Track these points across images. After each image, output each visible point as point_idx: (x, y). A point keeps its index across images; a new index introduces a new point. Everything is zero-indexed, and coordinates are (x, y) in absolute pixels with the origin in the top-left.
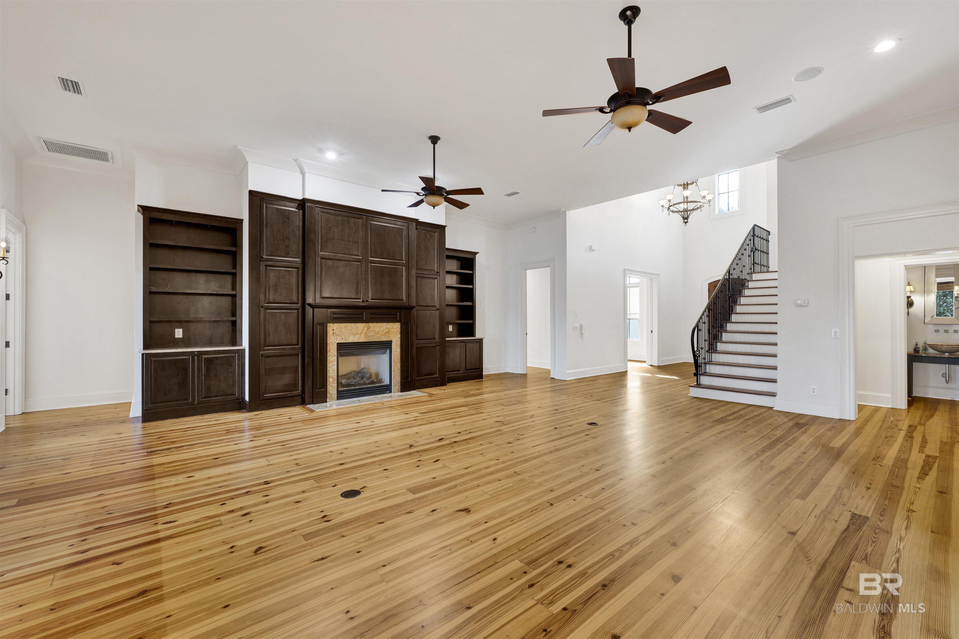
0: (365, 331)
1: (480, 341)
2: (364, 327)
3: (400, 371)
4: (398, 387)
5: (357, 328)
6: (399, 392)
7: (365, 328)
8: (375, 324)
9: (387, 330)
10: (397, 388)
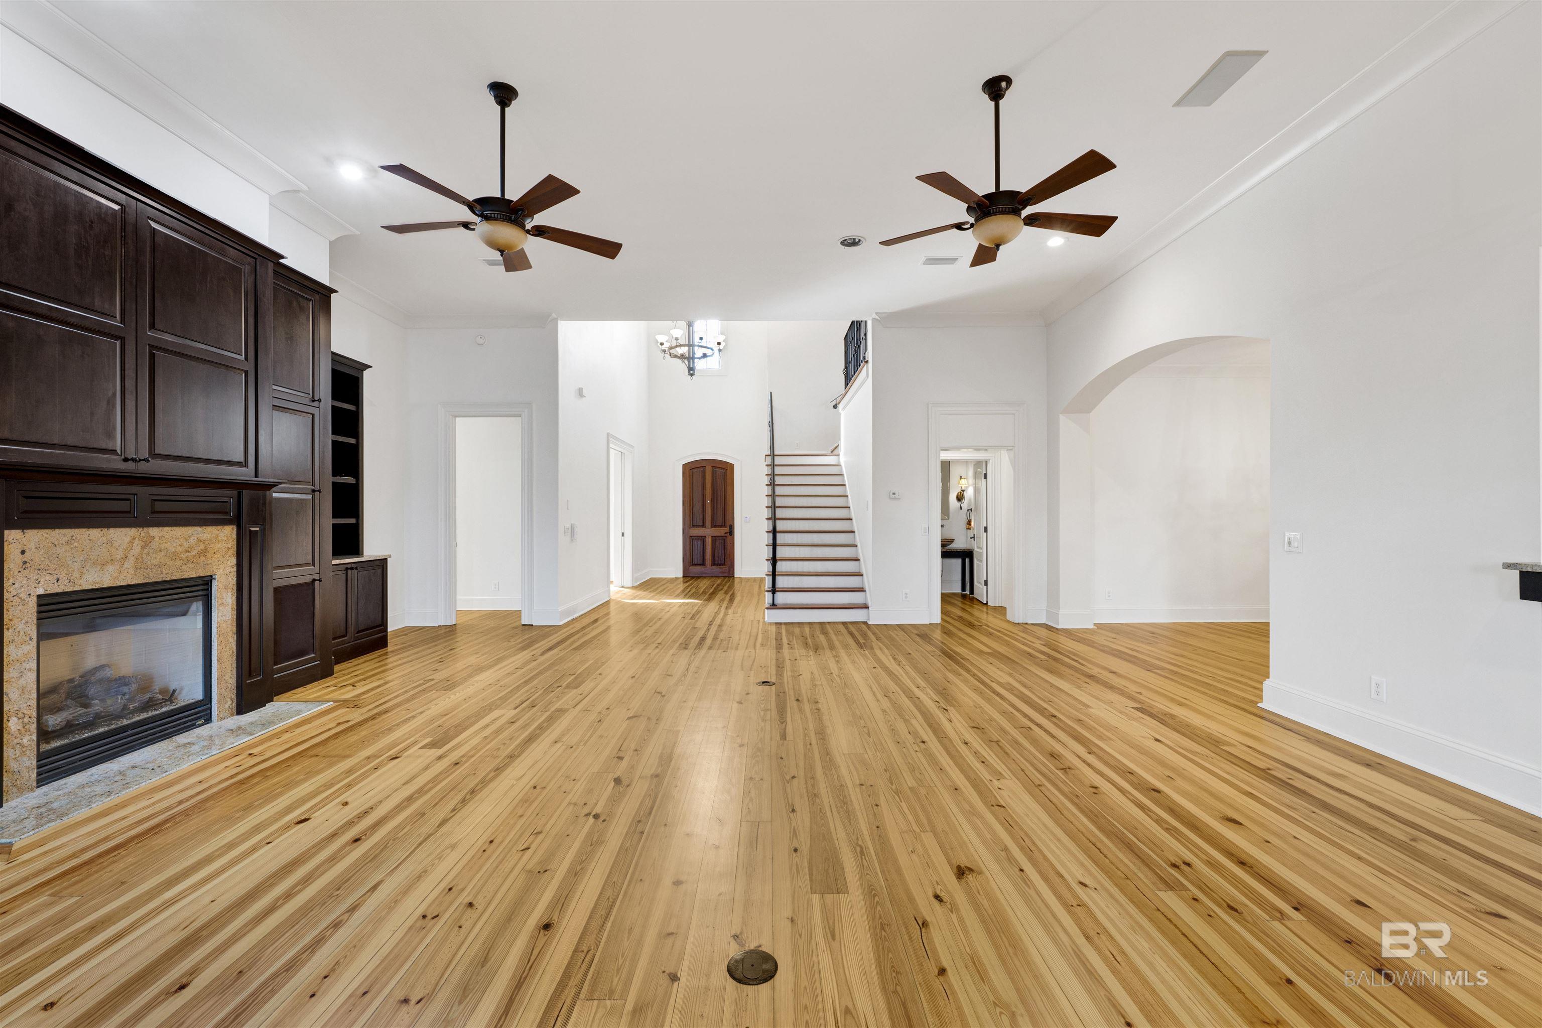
0: (136, 550)
1: (381, 565)
2: (134, 539)
3: (235, 658)
4: (230, 702)
5: (110, 542)
6: (232, 715)
7: (136, 542)
8: (166, 529)
9: (202, 547)
10: (227, 706)
